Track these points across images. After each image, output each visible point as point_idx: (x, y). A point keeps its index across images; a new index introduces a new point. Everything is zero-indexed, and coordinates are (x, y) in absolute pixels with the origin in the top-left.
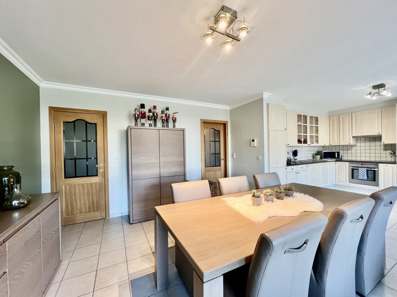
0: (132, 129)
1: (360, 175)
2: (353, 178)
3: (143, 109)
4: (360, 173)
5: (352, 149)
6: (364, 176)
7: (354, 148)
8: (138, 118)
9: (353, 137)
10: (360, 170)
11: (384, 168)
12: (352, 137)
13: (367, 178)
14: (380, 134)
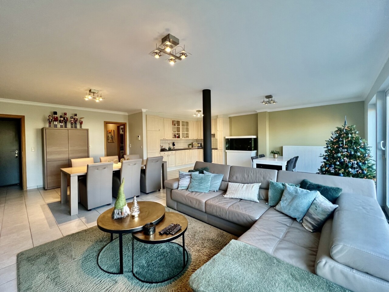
0: (46, 130)
3: (55, 115)
8: (51, 122)
11: (214, 152)
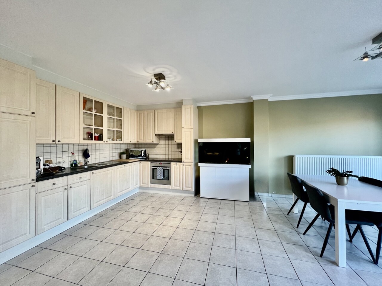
1: (158, 174)
2: (153, 178)
4: (158, 173)
5: (157, 147)
6: (161, 176)
7: (158, 146)
9: (156, 135)
10: (158, 170)
11: (174, 167)
12: (154, 135)
13: (163, 177)
14: (173, 133)
